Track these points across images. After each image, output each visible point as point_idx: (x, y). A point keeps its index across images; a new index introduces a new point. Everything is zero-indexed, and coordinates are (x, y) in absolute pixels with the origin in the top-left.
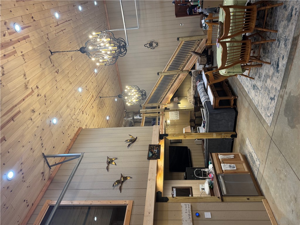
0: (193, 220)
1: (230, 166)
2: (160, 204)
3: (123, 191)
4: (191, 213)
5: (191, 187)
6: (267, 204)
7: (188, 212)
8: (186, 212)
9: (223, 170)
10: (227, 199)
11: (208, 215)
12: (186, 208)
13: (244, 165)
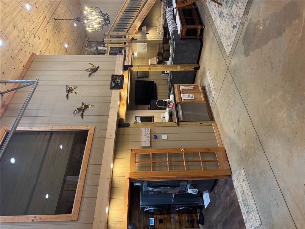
0: (151, 141)
1: (189, 96)
2: (121, 129)
3: (84, 117)
4: (149, 136)
5: (153, 116)
6: (216, 127)
7: (147, 135)
8: (145, 135)
9: (182, 100)
10: (182, 124)
11: (164, 137)
12: (146, 131)
13: (202, 95)
